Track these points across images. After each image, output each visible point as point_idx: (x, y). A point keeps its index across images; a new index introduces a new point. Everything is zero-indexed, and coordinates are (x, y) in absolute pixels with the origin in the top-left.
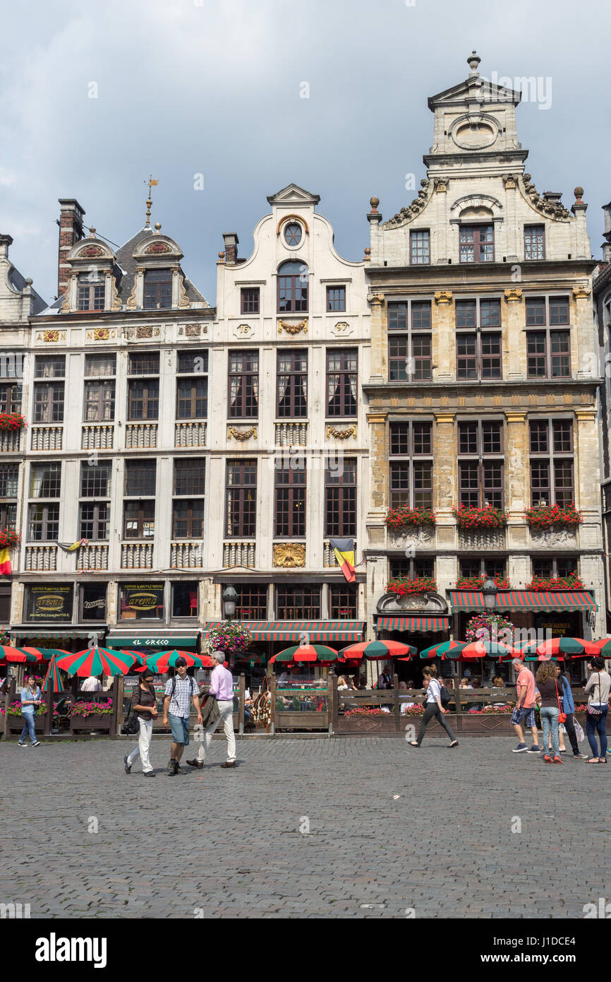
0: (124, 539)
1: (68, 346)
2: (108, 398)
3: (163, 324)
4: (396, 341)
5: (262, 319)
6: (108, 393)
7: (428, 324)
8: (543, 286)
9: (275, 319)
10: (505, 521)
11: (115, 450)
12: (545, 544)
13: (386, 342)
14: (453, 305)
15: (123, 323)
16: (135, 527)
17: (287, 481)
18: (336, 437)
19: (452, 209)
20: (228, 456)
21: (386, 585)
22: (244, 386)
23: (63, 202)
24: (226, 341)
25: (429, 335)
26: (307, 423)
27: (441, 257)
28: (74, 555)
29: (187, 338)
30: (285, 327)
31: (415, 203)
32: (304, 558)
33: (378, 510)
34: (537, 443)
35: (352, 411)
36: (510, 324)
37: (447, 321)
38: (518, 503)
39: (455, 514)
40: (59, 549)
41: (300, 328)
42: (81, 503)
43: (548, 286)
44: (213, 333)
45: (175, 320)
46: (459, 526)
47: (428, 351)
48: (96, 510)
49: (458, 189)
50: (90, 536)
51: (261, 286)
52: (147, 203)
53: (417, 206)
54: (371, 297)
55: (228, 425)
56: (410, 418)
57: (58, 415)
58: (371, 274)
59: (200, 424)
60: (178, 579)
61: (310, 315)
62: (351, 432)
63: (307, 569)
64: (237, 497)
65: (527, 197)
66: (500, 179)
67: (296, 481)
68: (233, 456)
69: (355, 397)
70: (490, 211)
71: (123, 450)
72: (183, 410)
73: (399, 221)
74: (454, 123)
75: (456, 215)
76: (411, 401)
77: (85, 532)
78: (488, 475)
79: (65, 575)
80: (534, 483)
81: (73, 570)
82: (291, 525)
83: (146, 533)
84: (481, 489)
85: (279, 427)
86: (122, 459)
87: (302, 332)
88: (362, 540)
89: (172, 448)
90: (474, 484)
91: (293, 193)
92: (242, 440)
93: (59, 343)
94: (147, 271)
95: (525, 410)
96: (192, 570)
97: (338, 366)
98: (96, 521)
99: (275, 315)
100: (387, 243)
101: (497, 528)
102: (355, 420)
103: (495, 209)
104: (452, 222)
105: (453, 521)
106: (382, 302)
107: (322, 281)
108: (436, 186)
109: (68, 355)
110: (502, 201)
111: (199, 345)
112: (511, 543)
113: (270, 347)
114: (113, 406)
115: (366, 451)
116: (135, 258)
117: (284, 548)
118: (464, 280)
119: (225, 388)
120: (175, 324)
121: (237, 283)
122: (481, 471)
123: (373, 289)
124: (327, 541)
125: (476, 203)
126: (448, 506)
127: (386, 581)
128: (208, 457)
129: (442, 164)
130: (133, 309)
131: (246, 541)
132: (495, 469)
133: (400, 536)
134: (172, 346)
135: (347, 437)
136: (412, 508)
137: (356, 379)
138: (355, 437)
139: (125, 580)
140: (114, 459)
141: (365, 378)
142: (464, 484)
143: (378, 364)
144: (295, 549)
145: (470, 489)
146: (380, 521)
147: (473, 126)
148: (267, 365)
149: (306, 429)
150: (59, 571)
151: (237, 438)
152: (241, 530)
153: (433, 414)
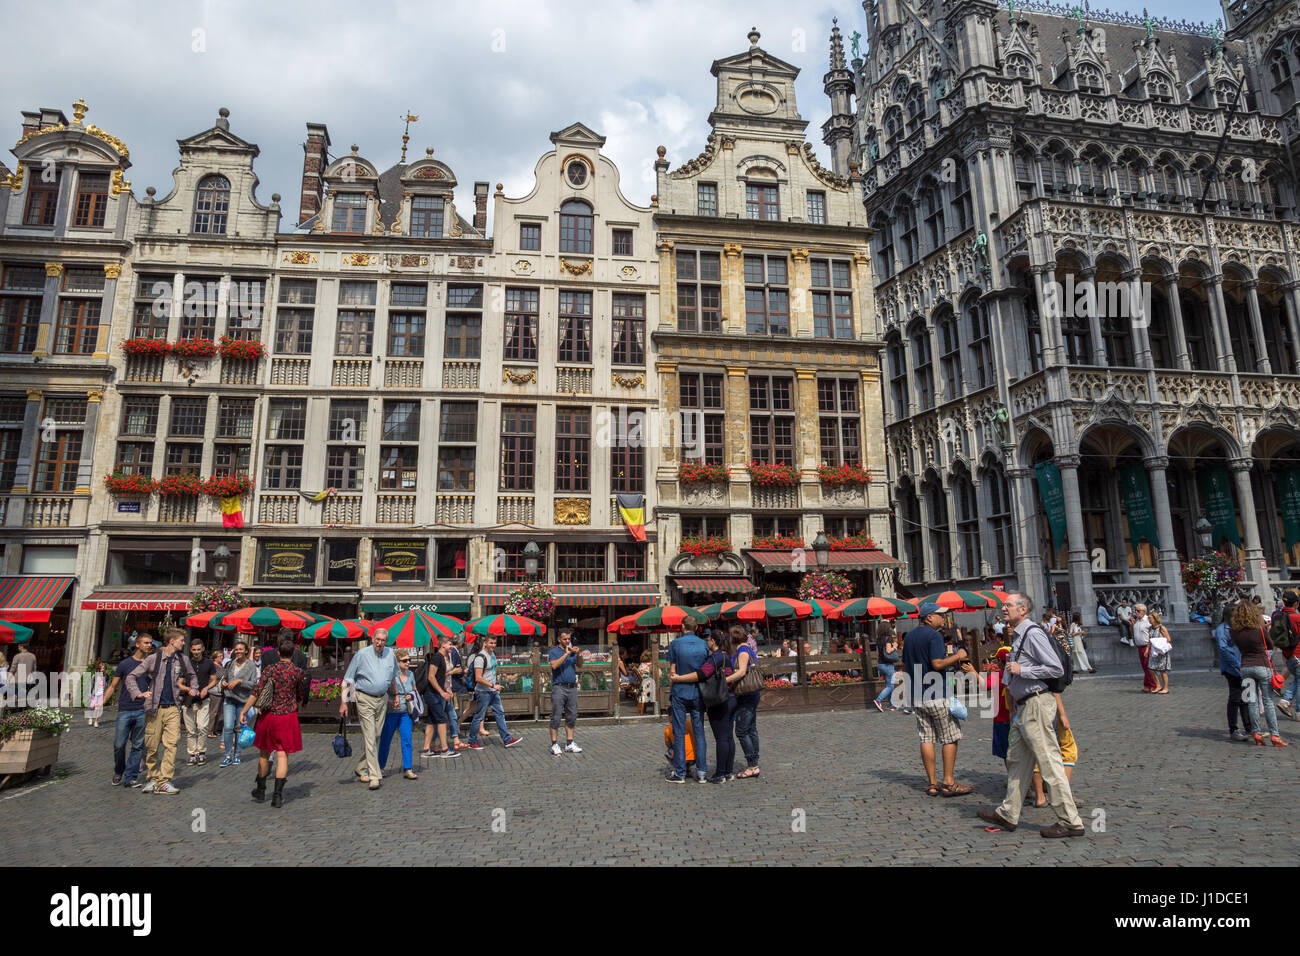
0: (379, 490)
1: (320, 269)
2: (363, 330)
3: (432, 254)
4: (686, 289)
5: (543, 257)
6: (364, 325)
7: (717, 275)
8: (826, 248)
9: (557, 257)
10: (799, 477)
11: (372, 388)
12: (835, 503)
13: (676, 291)
14: (742, 259)
15: (386, 249)
16: (392, 476)
17: (568, 431)
18: (623, 385)
19: (739, 167)
20: (504, 401)
21: (678, 545)
22: (522, 327)
23: (310, 126)
24: (503, 276)
25: (718, 288)
26: (591, 369)
27: (730, 211)
28: (320, 506)
29: (459, 270)
30: (568, 267)
31: (702, 156)
32: (589, 514)
33: (668, 464)
34: (826, 401)
35: (640, 359)
36: (797, 283)
37: (737, 273)
38: (810, 463)
39: (749, 471)
40: (302, 499)
41: (584, 269)
42: (329, 447)
43: (832, 249)
44: (488, 266)
45: (446, 250)
46: (752, 483)
47: (716, 303)
48: (347, 456)
49: (744, 149)
50: (339, 485)
51: (543, 222)
52: (403, 137)
53: (705, 160)
54: (660, 243)
55: (504, 366)
56: (701, 370)
57: (305, 345)
58: (660, 220)
59: (472, 364)
60: (444, 536)
61: (595, 256)
62: (639, 381)
63: (592, 527)
64: (513, 447)
65: (808, 164)
66: (783, 145)
67: (578, 431)
68: (509, 401)
69: (641, 345)
70: (774, 173)
71: (382, 389)
72: (451, 347)
73: (688, 172)
74: (739, 88)
75: (742, 172)
76: (702, 352)
77: (333, 479)
78: (778, 431)
79: (309, 529)
80: (823, 442)
81: (318, 524)
82: (572, 478)
83: (405, 484)
84: (772, 445)
85: (561, 372)
86: (380, 399)
87: (586, 274)
88: (652, 496)
89: (440, 389)
90: (765, 441)
91: (578, 133)
92: (520, 384)
93: (310, 266)
94: (414, 196)
95: (815, 368)
96: (462, 526)
97: (623, 312)
98: (346, 468)
99: (558, 254)
100: (675, 191)
101: (791, 486)
102: (643, 368)
103: (780, 172)
104: (739, 178)
105: (747, 478)
106: (671, 249)
107: (608, 223)
108: (723, 142)
109: (319, 279)
110: (786, 164)
111: (473, 278)
112: (806, 502)
113: (553, 286)
114: (370, 339)
115: (656, 401)
116: (402, 182)
117: (566, 504)
118: (752, 235)
119: (502, 327)
120: (446, 255)
121: (517, 217)
122: (771, 427)
123: (662, 235)
124: (614, 496)
125: (762, 163)
126: (741, 462)
127: (678, 540)
128: (481, 401)
129: (728, 123)
130: (397, 235)
131: (523, 495)
132: (786, 425)
133: (692, 493)
134: (443, 277)
135: (635, 386)
136: (704, 463)
137: (644, 328)
138: (643, 387)
139: (381, 536)
140: (371, 399)
141: (652, 326)
142: (755, 440)
143: (668, 312)
144: (579, 504)
145: (760, 446)
146: (672, 476)
147: (756, 93)
148: (549, 306)
149: (591, 375)
150: (301, 524)
151: (514, 381)
152: (517, 482)
153: (724, 366)
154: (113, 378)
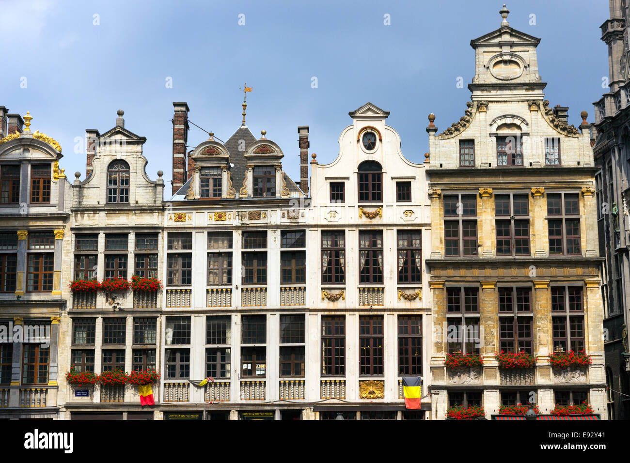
0: (241, 378)
1: (194, 226)
2: (225, 266)
3: (269, 210)
4: (450, 226)
5: (347, 207)
6: (225, 262)
7: (474, 212)
8: (560, 185)
9: (356, 207)
10: (534, 364)
11: (233, 308)
12: (564, 380)
13: (443, 226)
14: (493, 199)
15: (238, 208)
16: (249, 367)
17: (368, 333)
18: (406, 299)
19: (491, 125)
20: (323, 313)
21: (446, 412)
22: (334, 259)
23: (175, 105)
24: (319, 223)
25: (475, 222)
26: (383, 288)
27: (484, 162)
28: (203, 390)
29: (288, 221)
30: (364, 213)
31: (462, 119)
32: (383, 391)
33: (439, 355)
34: (557, 304)
35: (418, 279)
36: (536, 214)
37: (489, 210)
38: (544, 350)
39: (497, 358)
40: (191, 385)
41: (376, 215)
42: (207, 349)
43: (564, 185)
44: (308, 217)
45: (278, 207)
46: (500, 367)
47: (475, 233)
48: (219, 355)
49: (495, 110)
50: (214, 375)
51: (346, 181)
52: (243, 106)
53: (465, 122)
54: (431, 192)
55: (322, 289)
56: (462, 285)
57: (187, 279)
58: (430, 174)
59: (300, 288)
60: (286, 408)
61: (384, 204)
62: (417, 295)
63: (386, 400)
64: (330, 345)
65: (546, 117)
66: (526, 104)
67: (375, 333)
68: (326, 313)
69: (419, 268)
70: (519, 127)
71: (240, 308)
72: (286, 276)
73: (451, 134)
74: (491, 60)
75: (493, 130)
76: (463, 272)
77: (210, 371)
78: (520, 328)
79: (196, 405)
80: (555, 334)
81: (203, 402)
82: (372, 366)
83: (258, 372)
84: (516, 338)
85: (362, 291)
86: (239, 315)
87: (378, 217)
88: (427, 378)
89: (278, 307)
90: (511, 335)
91: (369, 109)
92: (333, 301)
93: (187, 223)
94: (255, 168)
95: (547, 280)
96: (297, 401)
97: (406, 243)
98: (218, 363)
99: (357, 204)
100: (442, 149)
101: (530, 368)
102: (420, 286)
103: (523, 126)
104: (491, 135)
105: (496, 363)
106: (440, 195)
107: (393, 178)
108: (478, 107)
109: (194, 232)
110: (528, 120)
111: (298, 226)
112: (540, 380)
113: (354, 228)
114: (230, 273)
115: (429, 310)
116: (245, 157)
117: (367, 385)
118: (501, 179)
119: (320, 260)
120: (279, 210)
121: (327, 178)
122: (516, 325)
123: (432, 185)
124: (401, 378)
125: (509, 121)
126: (492, 351)
127: (446, 409)
128: (307, 314)
129: (482, 90)
130: (244, 197)
131: (338, 379)
132: (527, 325)
133: (456, 375)
134: (277, 226)
135: (414, 299)
136: (464, 354)
137: (420, 254)
138: (420, 299)
139: (244, 409)
140: (233, 315)
141: (427, 253)
142: (503, 335)
143: (437, 243)
144: (376, 384)
145: (507, 339)
146: (441, 363)
147: (506, 62)
148: (352, 243)
149: (383, 292)
150: (191, 402)
151: (329, 299)
152: (333, 370)
153: (479, 282)
154: (65, 307)
